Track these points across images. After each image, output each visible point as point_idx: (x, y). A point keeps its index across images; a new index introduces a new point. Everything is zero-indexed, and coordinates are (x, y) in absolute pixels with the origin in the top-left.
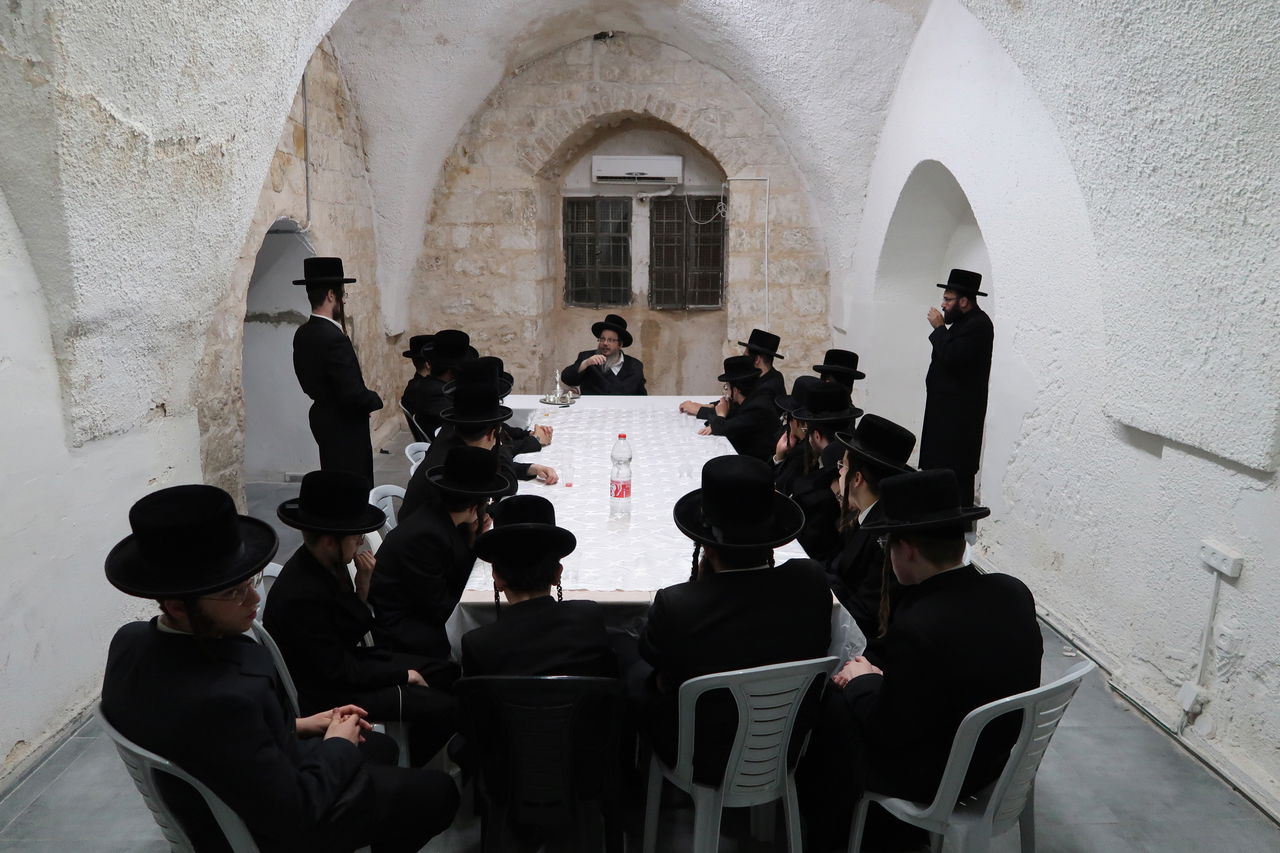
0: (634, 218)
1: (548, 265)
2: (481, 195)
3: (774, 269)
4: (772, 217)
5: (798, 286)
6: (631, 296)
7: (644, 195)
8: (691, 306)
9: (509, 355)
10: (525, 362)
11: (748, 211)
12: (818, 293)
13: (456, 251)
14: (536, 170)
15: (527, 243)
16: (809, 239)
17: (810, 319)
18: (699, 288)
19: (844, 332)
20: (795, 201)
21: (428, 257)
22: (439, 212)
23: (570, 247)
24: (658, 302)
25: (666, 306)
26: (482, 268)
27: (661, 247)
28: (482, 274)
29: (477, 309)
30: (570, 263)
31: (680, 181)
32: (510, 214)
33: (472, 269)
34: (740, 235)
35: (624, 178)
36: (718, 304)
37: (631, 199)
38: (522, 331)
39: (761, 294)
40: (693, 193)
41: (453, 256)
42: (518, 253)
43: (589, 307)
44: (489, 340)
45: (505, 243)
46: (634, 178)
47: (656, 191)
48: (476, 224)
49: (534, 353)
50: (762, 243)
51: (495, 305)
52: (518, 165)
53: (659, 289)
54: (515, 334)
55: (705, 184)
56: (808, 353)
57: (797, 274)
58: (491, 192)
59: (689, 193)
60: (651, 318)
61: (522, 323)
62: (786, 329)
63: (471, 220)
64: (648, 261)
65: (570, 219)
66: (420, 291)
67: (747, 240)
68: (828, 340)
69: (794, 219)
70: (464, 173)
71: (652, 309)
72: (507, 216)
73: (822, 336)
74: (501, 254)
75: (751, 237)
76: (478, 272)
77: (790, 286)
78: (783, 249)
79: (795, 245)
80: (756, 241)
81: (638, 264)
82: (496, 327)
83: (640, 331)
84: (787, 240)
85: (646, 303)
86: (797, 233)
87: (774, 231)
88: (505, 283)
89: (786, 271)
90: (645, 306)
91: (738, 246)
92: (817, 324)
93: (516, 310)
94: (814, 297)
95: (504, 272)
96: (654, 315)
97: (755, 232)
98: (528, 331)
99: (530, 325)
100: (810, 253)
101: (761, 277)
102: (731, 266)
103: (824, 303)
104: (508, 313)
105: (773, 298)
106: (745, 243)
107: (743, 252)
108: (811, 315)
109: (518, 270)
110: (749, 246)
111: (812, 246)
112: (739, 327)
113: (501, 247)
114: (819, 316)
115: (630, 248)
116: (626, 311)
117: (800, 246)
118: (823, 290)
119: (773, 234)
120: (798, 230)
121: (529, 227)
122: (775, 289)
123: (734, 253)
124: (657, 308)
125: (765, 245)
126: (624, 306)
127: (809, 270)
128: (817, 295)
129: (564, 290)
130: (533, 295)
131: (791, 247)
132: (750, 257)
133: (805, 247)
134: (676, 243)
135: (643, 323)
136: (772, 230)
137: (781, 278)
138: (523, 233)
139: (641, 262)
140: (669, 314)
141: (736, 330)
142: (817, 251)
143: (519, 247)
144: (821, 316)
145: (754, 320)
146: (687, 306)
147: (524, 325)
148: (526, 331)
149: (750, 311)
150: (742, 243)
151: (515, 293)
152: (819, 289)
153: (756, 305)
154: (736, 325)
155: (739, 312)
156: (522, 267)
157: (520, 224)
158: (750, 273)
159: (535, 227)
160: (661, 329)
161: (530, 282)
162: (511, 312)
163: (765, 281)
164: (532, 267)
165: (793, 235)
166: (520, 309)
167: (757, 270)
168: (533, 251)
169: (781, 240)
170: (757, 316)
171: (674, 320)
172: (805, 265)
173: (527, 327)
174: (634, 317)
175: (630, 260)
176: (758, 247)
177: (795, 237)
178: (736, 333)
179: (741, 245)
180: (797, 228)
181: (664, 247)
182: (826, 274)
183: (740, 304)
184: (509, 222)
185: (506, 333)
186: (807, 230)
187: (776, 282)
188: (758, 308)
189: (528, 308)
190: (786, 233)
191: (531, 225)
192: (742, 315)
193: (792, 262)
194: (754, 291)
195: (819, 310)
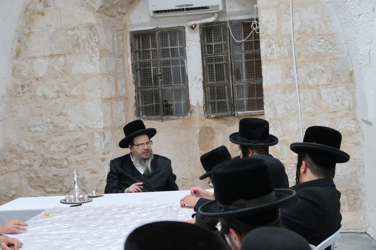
0: (188, 44)
1: (116, 86)
2: (54, 32)
3: (303, 73)
4: (296, 28)
5: (326, 86)
6: (190, 108)
7: (193, 23)
8: (239, 113)
9: (83, 162)
10: (97, 168)
11: (275, 24)
13: (37, 79)
14: (97, 7)
15: (92, 67)
16: (331, 43)
17: (339, 114)
18: (247, 97)
19: (370, 124)
20: (316, 12)
21: (16, 86)
22: (22, 48)
23: (139, 72)
24: (213, 111)
25: (220, 114)
26: (58, 92)
27: (212, 65)
28: (59, 97)
29: (56, 126)
30: (139, 85)
31: (221, 8)
32: (78, 45)
33: (50, 93)
34: (270, 45)
35: (176, 10)
37: (184, 28)
38: (93, 142)
39: (293, 95)
40: (235, 18)
41: (35, 84)
42: (86, 77)
43: (155, 119)
44: (67, 151)
45: (75, 70)
46: (183, 10)
47: (203, 18)
48: (52, 56)
49: (103, 160)
50: (290, 51)
51: (70, 121)
52: (82, 5)
53: (213, 101)
54: (87, 144)
55: (244, 9)
57: (324, 75)
58: (62, 29)
59: (231, 19)
60: (208, 125)
61: (92, 135)
63: (48, 53)
64: (202, 78)
65: (137, 49)
66: (11, 114)
67: (277, 49)
68: (358, 132)
69: (317, 27)
70: (40, 16)
71: (208, 117)
72: (76, 47)
73: (353, 129)
74: (73, 79)
75: (280, 46)
76: (54, 95)
77: (318, 86)
78: (309, 54)
79: (320, 50)
80: (285, 50)
81: (194, 81)
82: (72, 140)
83: (198, 136)
84: (312, 46)
85: (202, 112)
86: (320, 39)
87: (299, 40)
88: (77, 103)
89: (314, 74)
90: (201, 115)
91: (268, 56)
92: (346, 119)
93: (87, 125)
94: (341, 95)
95: (76, 94)
96: (209, 123)
97: (283, 42)
98: (97, 142)
99: (99, 137)
100: (334, 56)
101: (292, 80)
102: (264, 72)
103: (351, 99)
104: (80, 128)
105: (304, 98)
106: (275, 52)
107: (274, 60)
108: (340, 111)
109: (86, 91)
110: (279, 55)
111: (335, 49)
112: (276, 126)
113: (72, 73)
114: (347, 111)
115: (186, 68)
116: (186, 121)
117: (324, 50)
118: (349, 88)
119: (299, 42)
120: (321, 37)
121: (93, 55)
122: (305, 90)
123: (266, 61)
124: (212, 116)
125: (292, 53)
126: (184, 117)
127: (335, 71)
128: (344, 92)
129: (135, 107)
130: (100, 111)
131: (316, 52)
132: (280, 64)
133: (329, 51)
134: (224, 61)
135: (200, 129)
136: (297, 39)
137: (309, 80)
138: (89, 60)
139: (196, 79)
140: (222, 121)
141: (273, 129)
142: (340, 54)
143: (87, 72)
144: (350, 111)
145: (289, 119)
146: (236, 112)
147: (94, 136)
148: (96, 142)
149: (285, 111)
150: (272, 53)
151: (85, 110)
152: (345, 87)
153: (289, 106)
154: (273, 125)
155: (274, 113)
156: (89, 88)
157: (86, 53)
158: (282, 78)
159: (98, 54)
160: (216, 134)
161: (97, 100)
162: (83, 126)
163: (296, 84)
164: (97, 87)
165: (317, 42)
166: (90, 124)
167: (287, 75)
168: (98, 75)
169: (306, 47)
170: (291, 115)
171: (227, 125)
172: (330, 66)
173: (96, 138)
174: (193, 125)
175: (186, 78)
176: (287, 55)
177: (319, 43)
178: (274, 131)
179: (271, 54)
180: (320, 35)
181: (214, 65)
182: (351, 73)
183: (275, 106)
184: (78, 52)
185: (80, 144)
186: (329, 36)
187: (306, 84)
188: (291, 107)
189: (96, 122)
190: (310, 40)
191: (95, 53)
192: (277, 115)
193: (319, 65)
194: (287, 93)
195: (348, 106)
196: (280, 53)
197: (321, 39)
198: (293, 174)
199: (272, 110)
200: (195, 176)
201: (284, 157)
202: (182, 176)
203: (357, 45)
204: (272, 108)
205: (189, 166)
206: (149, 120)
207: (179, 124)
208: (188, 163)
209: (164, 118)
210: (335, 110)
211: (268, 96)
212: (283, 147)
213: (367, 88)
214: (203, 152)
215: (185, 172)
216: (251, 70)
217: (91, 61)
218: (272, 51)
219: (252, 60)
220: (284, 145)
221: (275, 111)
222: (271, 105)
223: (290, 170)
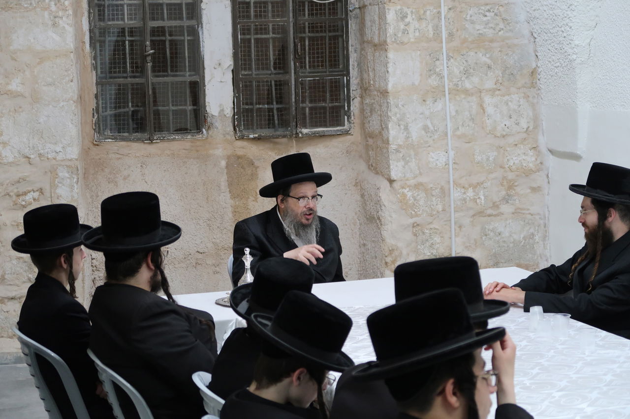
5: (492, 92)
6: (205, 120)
8: (305, 131)
12: (522, 101)
15: (57, 38)
16: (505, 20)
17: (511, 140)
18: (311, 102)
24: (249, 126)
30: (99, 71)
34: (404, 17)
36: (344, 126)
38: (54, 186)
39: (439, 106)
42: (42, 57)
43: (138, 140)
45: (19, 41)
50: (437, 28)
51: (5, 144)
56: (512, 192)
57: (490, 74)
60: (240, 152)
61: (53, 171)
62: (478, 158)
64: (232, 63)
67: (415, 24)
68: (538, 171)
71: (242, 138)
73: (531, 165)
74: (14, 59)
75: (420, 19)
77: (480, 92)
78: (467, 37)
79: (485, 30)
80: (427, 26)
81: (215, 68)
82: (8, 181)
83: (225, 174)
84: (473, 22)
85: (230, 128)
86: (487, 11)
87: (453, 10)
88: (20, 107)
89: (474, 70)
90: (228, 134)
91: (400, 35)
92: (522, 147)
93: (42, 152)
94: (516, 107)
95: (19, 89)
96: (243, 148)
97: (425, 12)
98: (64, 185)
99: (67, 175)
100: (507, 41)
101: (437, 80)
102: (391, 64)
103: (531, 115)
104: (28, 158)
105: (457, 111)
106: (411, 30)
107: (408, 43)
108: (513, 135)
109: (42, 84)
110: (417, 34)
111: (510, 30)
112: (408, 159)
113: (11, 48)
114: (525, 135)
115: (201, 44)
116: (198, 143)
117: (491, 31)
118: (529, 96)
119: (451, 14)
120: (488, 7)
121: (60, 14)
122: (457, 97)
123: (395, 44)
124: (251, 136)
125: (441, 32)
126: (196, 136)
127: (508, 67)
128: (521, 103)
129: (95, 114)
130: (71, 126)
131: (480, 34)
132: (419, 50)
133: (500, 33)
134: (271, 33)
135: (227, 161)
136: (450, 9)
137: (466, 81)
138: (50, 23)
139: (220, 64)
140: (267, 145)
141: (403, 163)
142: (517, 39)
143: (45, 47)
144: (529, 134)
145: (429, 146)
146: (300, 130)
147: (57, 175)
148: (60, 185)
149: (423, 132)
150: (406, 30)
151: (39, 123)
152: (523, 95)
153: (432, 123)
154: (403, 156)
155: (406, 136)
156: (49, 80)
157: (46, 9)
158: (421, 75)
159: (71, 12)
160: (258, 169)
161: (65, 103)
162: (33, 154)
163: (444, 87)
164: (67, 78)
165: (481, 16)
166: (49, 150)
167: (431, 70)
168: (69, 53)
169: (464, 23)
170: (434, 140)
171: (276, 153)
172: (501, 59)
173: (63, 179)
174: (211, 152)
175: (201, 62)
176: (431, 36)
177: (485, 19)
178: (404, 167)
179: (405, 32)
180: (487, 4)
181: (253, 41)
182: (532, 72)
183: (407, 123)
184: (26, 6)
185: (25, 190)
186: (501, 7)
187: (460, 87)
188: (434, 127)
189: (63, 147)
190: (470, 12)
191: (63, 10)
192: (410, 139)
193: (483, 55)
194: (428, 102)
195: (525, 126)
196: (419, 32)
197: (489, 11)
198: (432, 241)
199: (402, 131)
200: (220, 248)
201: (418, 213)
202: (195, 248)
203: (568, 29)
204: (402, 127)
205: (210, 229)
206: (125, 141)
207: (184, 149)
208: (208, 222)
209: (155, 138)
210: (504, 133)
211: (397, 106)
212: (418, 195)
213: (580, 100)
214: (237, 203)
215: (201, 241)
216: (318, 53)
217: (54, 25)
218: (406, 27)
219: (324, 34)
220: (420, 192)
221: (408, 133)
222: (401, 123)
223: (428, 235)
